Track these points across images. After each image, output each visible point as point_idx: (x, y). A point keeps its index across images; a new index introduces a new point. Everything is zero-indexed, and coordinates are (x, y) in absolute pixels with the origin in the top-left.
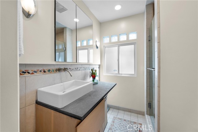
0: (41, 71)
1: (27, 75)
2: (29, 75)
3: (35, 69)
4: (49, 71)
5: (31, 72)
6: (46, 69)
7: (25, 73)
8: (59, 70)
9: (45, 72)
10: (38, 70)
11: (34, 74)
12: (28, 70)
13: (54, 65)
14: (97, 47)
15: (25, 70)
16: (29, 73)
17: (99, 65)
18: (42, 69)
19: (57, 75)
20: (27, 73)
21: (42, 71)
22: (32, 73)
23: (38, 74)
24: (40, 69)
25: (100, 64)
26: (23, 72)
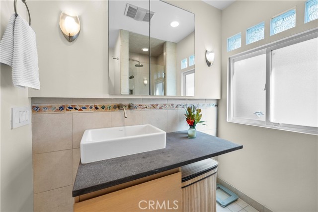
0: (91, 108)
1: (73, 111)
2: (77, 111)
3: (84, 105)
4: (103, 107)
5: (79, 108)
6: (98, 104)
7: (72, 108)
8: (119, 107)
9: (97, 108)
10: (88, 106)
11: (82, 110)
12: (75, 106)
13: (111, 99)
14: (209, 64)
15: (72, 106)
16: (76, 109)
17: (218, 101)
18: (93, 104)
19: (117, 114)
20: (74, 109)
21: (93, 108)
22: (80, 110)
23: (88, 111)
24: (90, 105)
25: (218, 97)
26: (69, 108)
